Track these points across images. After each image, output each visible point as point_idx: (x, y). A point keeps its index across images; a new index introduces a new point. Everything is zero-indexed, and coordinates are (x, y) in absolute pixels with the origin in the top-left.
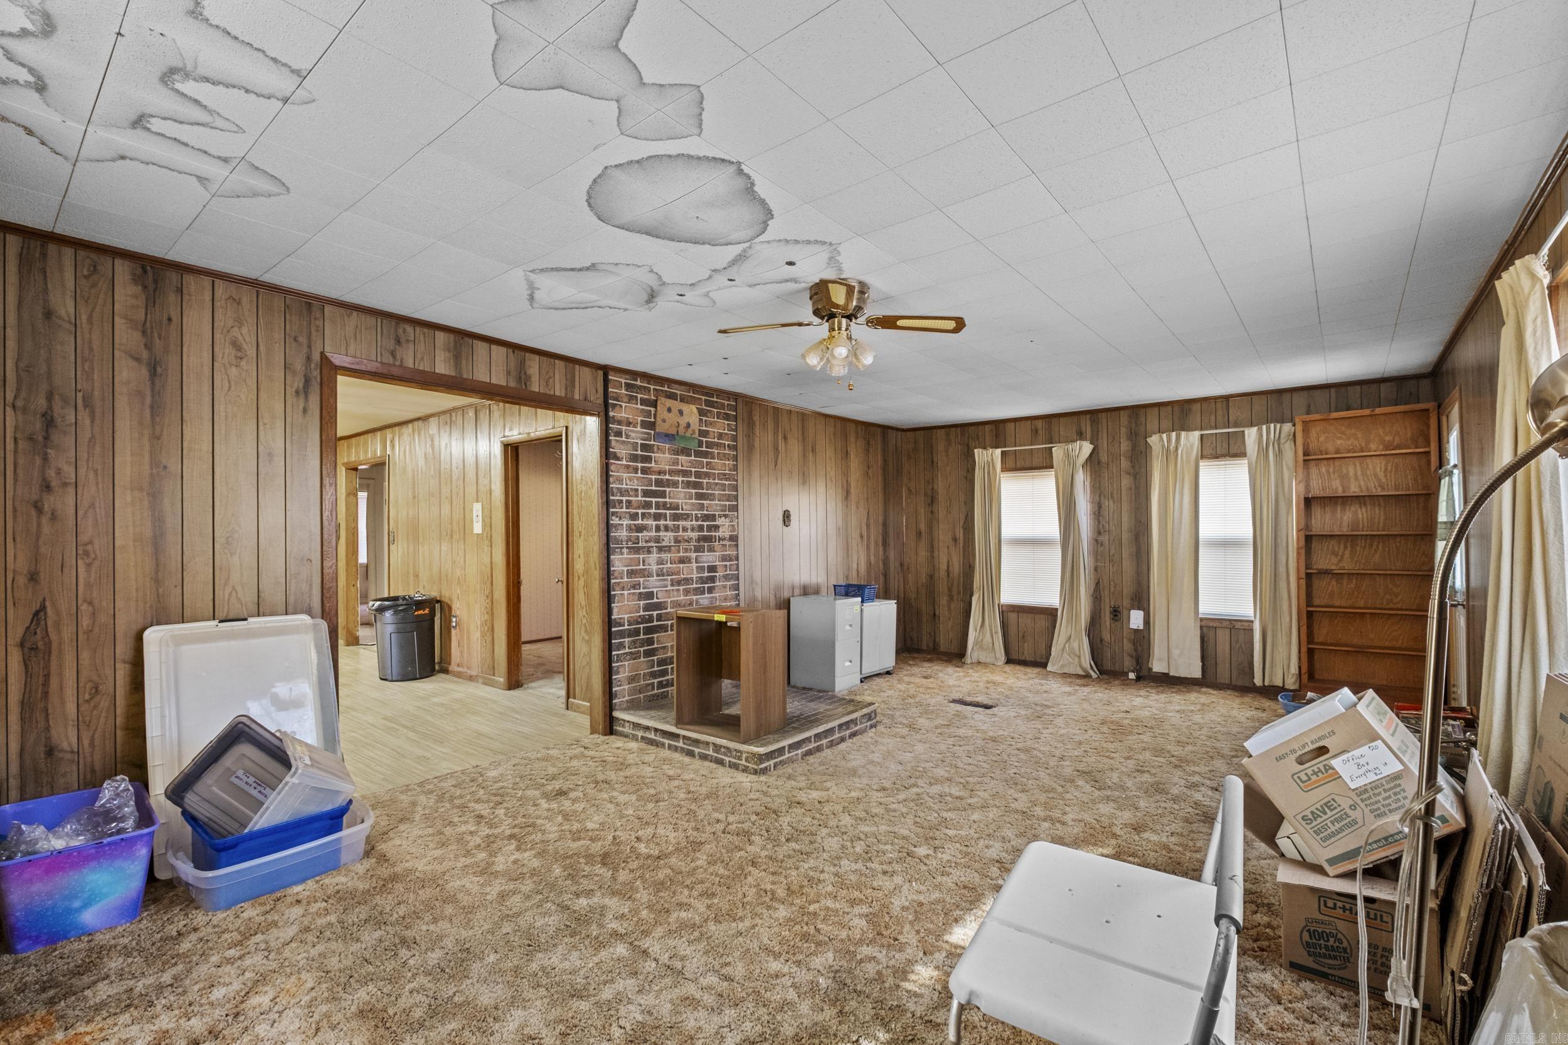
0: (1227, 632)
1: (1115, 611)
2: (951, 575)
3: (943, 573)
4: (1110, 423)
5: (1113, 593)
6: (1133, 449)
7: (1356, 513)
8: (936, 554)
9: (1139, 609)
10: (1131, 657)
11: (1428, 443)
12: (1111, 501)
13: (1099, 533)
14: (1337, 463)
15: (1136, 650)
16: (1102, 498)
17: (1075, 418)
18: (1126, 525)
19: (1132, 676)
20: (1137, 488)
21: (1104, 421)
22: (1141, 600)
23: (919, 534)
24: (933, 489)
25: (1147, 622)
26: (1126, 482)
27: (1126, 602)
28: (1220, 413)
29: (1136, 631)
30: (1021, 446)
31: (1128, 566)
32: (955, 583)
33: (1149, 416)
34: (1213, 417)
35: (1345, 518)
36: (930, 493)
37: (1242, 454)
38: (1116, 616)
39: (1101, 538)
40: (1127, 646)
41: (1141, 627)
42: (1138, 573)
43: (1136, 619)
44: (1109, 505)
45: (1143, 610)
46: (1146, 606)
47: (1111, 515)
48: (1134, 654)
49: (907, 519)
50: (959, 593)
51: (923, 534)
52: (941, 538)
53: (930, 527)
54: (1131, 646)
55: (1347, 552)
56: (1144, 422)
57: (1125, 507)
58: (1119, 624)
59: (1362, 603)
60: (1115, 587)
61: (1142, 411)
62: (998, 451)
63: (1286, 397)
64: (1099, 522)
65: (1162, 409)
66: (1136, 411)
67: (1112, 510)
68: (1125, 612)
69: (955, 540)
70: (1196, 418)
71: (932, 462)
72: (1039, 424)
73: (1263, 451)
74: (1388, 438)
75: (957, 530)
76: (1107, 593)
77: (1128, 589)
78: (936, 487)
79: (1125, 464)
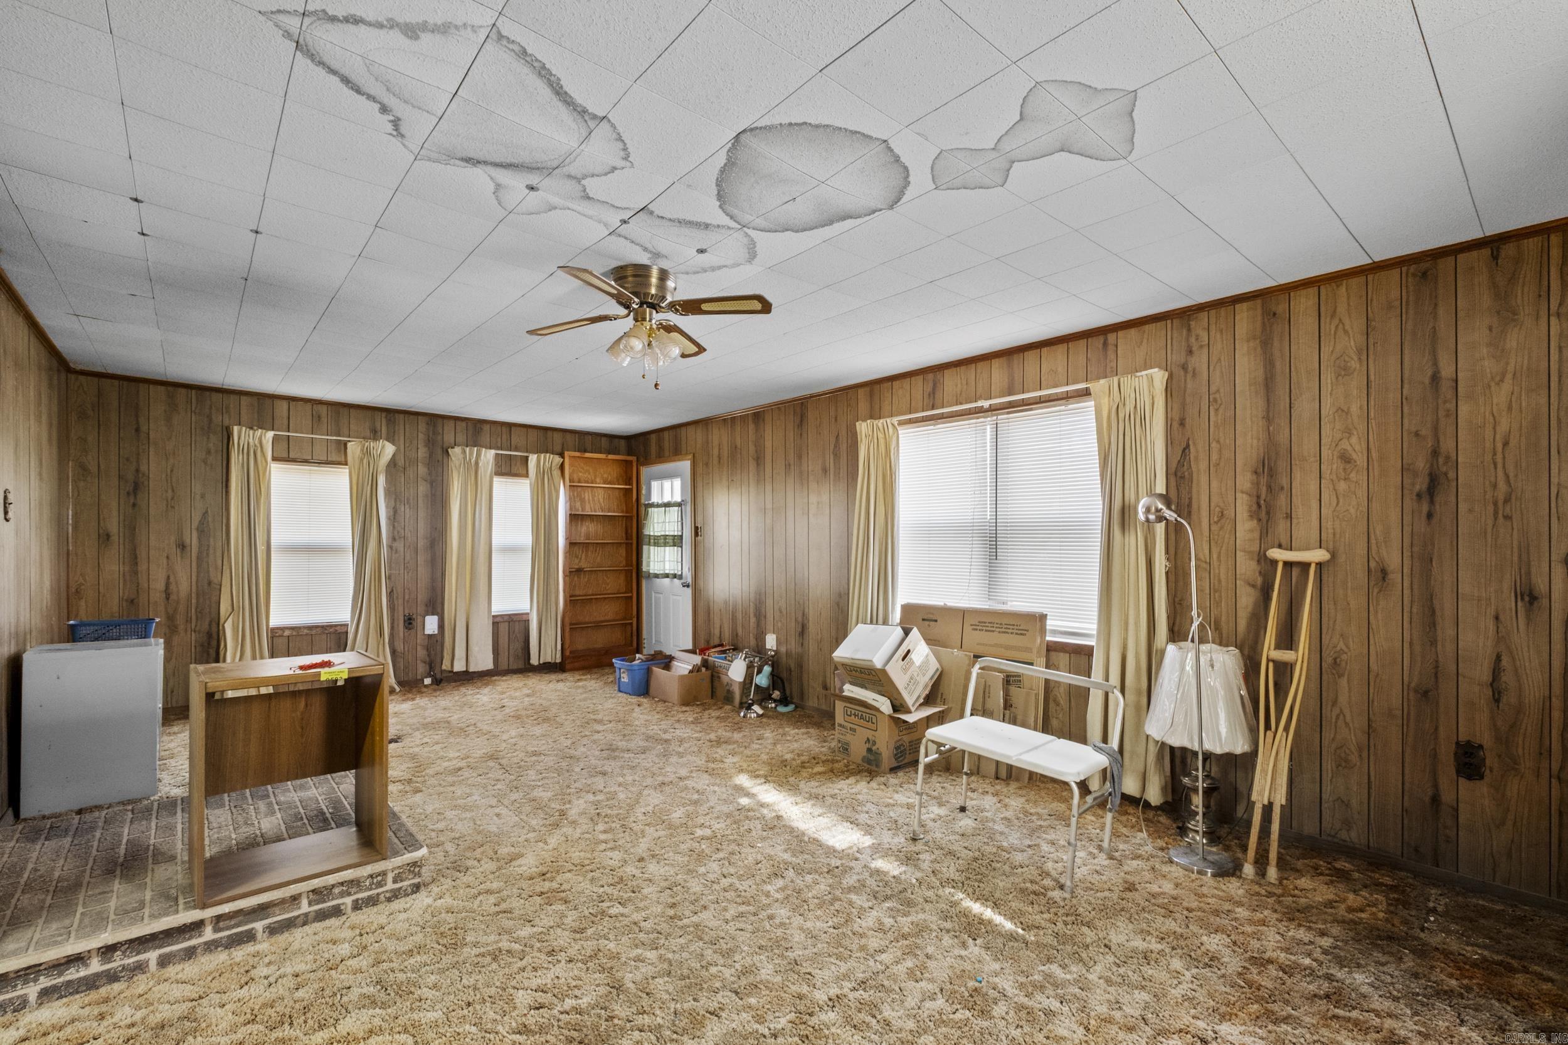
0: (507, 624)
1: (410, 619)
2: (173, 597)
3: (157, 596)
4: (407, 426)
5: (408, 601)
6: (431, 456)
7: (588, 527)
8: (143, 567)
9: (433, 614)
10: (425, 662)
11: (630, 484)
12: (407, 506)
13: (394, 539)
14: (579, 489)
15: (429, 655)
16: (398, 503)
17: (369, 413)
18: (421, 532)
19: (428, 681)
20: (433, 495)
21: (402, 422)
22: (435, 605)
23: (105, 538)
24: (137, 471)
25: (441, 626)
26: (423, 488)
27: (421, 609)
28: (504, 437)
29: (430, 636)
30: (296, 432)
31: (423, 572)
32: (182, 608)
33: (446, 428)
34: (499, 440)
35: (583, 530)
36: (130, 477)
37: (527, 475)
38: (410, 624)
39: (395, 545)
40: (421, 653)
41: (436, 632)
42: (433, 580)
43: (431, 625)
44: (406, 512)
45: (437, 614)
46: (439, 610)
47: (407, 520)
48: (428, 660)
49: (75, 515)
50: (188, 620)
51: (115, 538)
52: (153, 543)
53: (131, 529)
54: (425, 652)
55: (583, 557)
56: (441, 431)
57: (422, 514)
58: (413, 631)
59: (590, 592)
60: (410, 594)
61: (440, 421)
62: (270, 434)
63: (550, 433)
64: (394, 527)
65: (458, 423)
66: (434, 420)
67: (407, 516)
68: (419, 619)
69: (182, 546)
70: (485, 437)
71: (137, 430)
72: (323, 410)
73: (541, 474)
74: (605, 476)
75: (187, 533)
76: (401, 601)
77: (422, 596)
78: (144, 468)
79: (422, 470)
